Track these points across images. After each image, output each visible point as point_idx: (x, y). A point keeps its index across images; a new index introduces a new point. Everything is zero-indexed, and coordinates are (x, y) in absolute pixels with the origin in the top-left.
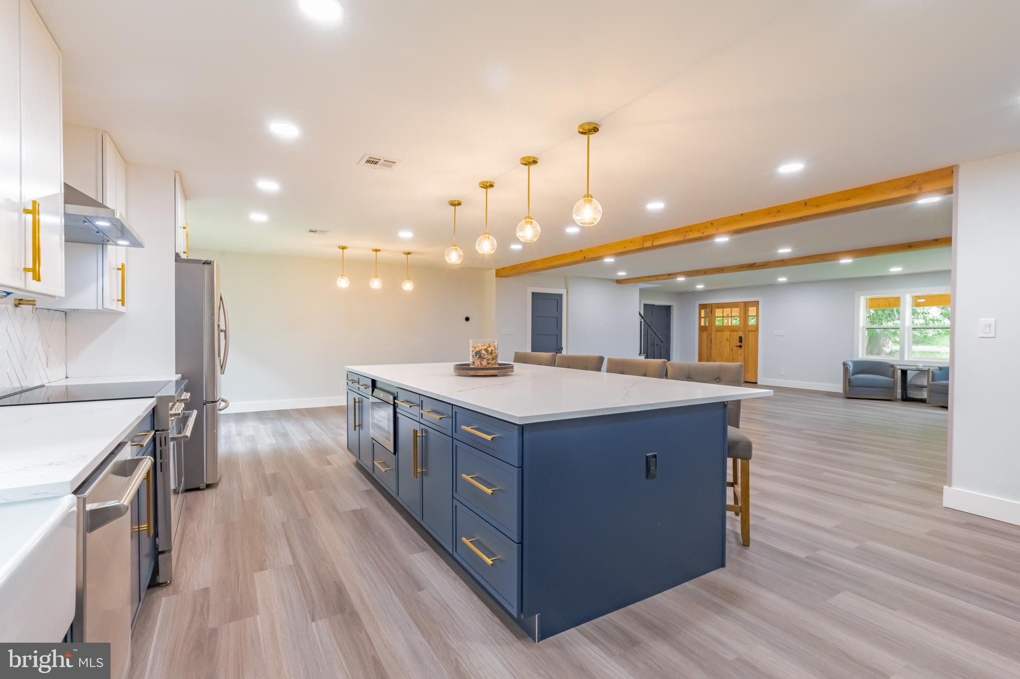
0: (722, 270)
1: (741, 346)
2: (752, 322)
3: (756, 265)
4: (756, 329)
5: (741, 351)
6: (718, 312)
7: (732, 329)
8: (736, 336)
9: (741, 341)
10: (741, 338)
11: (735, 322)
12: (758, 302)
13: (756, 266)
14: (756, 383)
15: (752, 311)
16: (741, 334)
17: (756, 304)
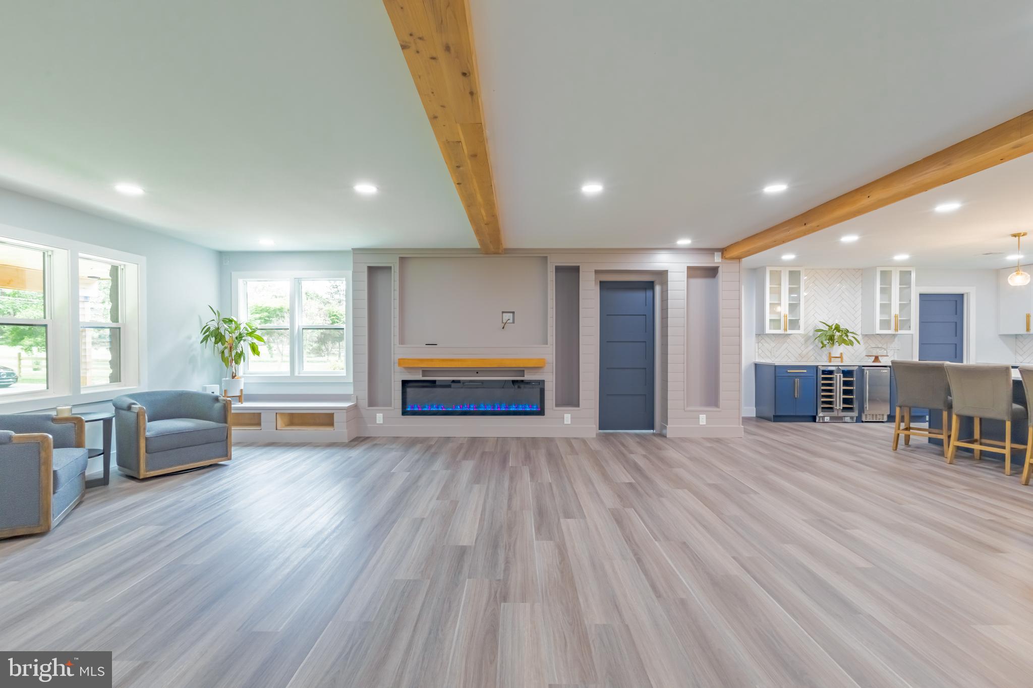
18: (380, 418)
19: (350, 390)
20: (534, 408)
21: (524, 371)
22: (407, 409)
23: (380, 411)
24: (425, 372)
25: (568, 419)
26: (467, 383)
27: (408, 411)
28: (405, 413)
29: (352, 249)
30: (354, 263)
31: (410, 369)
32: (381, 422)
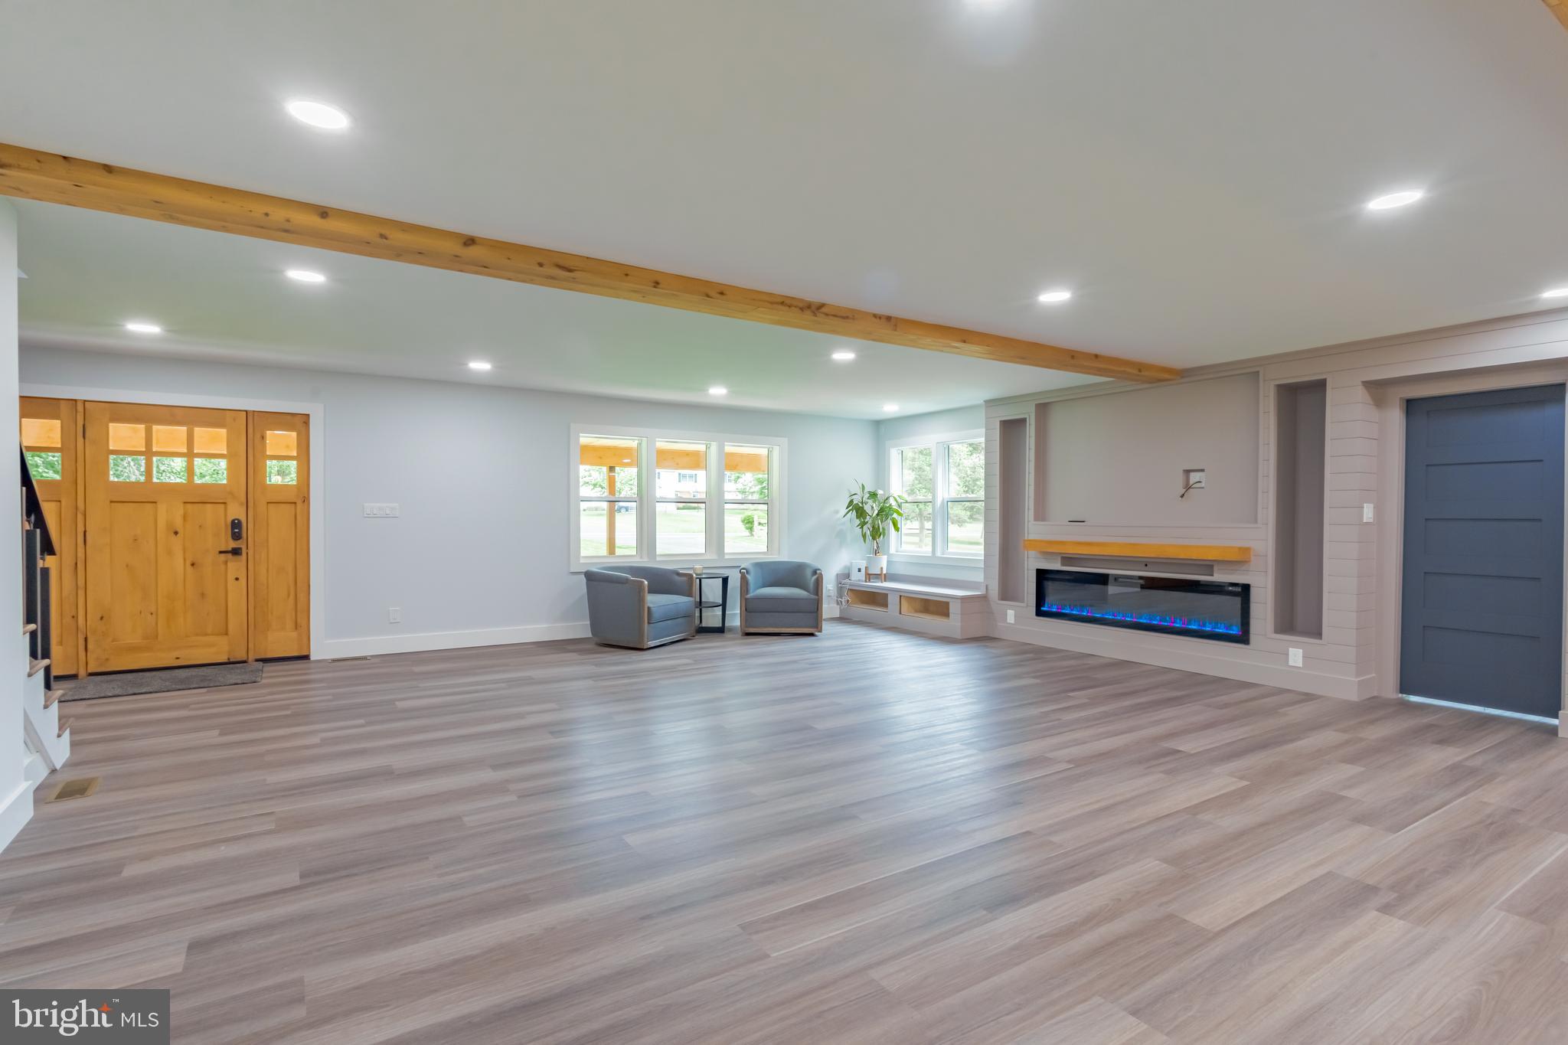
0: (722, 293)
1: (236, 552)
2: (280, 474)
3: (823, 310)
4: (299, 499)
5: (235, 566)
6: (122, 434)
7: (195, 497)
8: (216, 520)
9: (237, 536)
10: (236, 525)
11: (213, 471)
12: (305, 419)
13: (827, 315)
14: (306, 657)
15: (280, 440)
16: (236, 512)
17: (300, 423)
18: (1011, 616)
19: (980, 577)
20: (1233, 630)
21: (1212, 566)
22: (1042, 609)
23: (1011, 608)
24: (1067, 559)
25: (1296, 656)
26: (1120, 580)
27: (1045, 612)
28: (1039, 613)
29: (985, 401)
30: (986, 418)
31: (1047, 555)
32: (1013, 622)
